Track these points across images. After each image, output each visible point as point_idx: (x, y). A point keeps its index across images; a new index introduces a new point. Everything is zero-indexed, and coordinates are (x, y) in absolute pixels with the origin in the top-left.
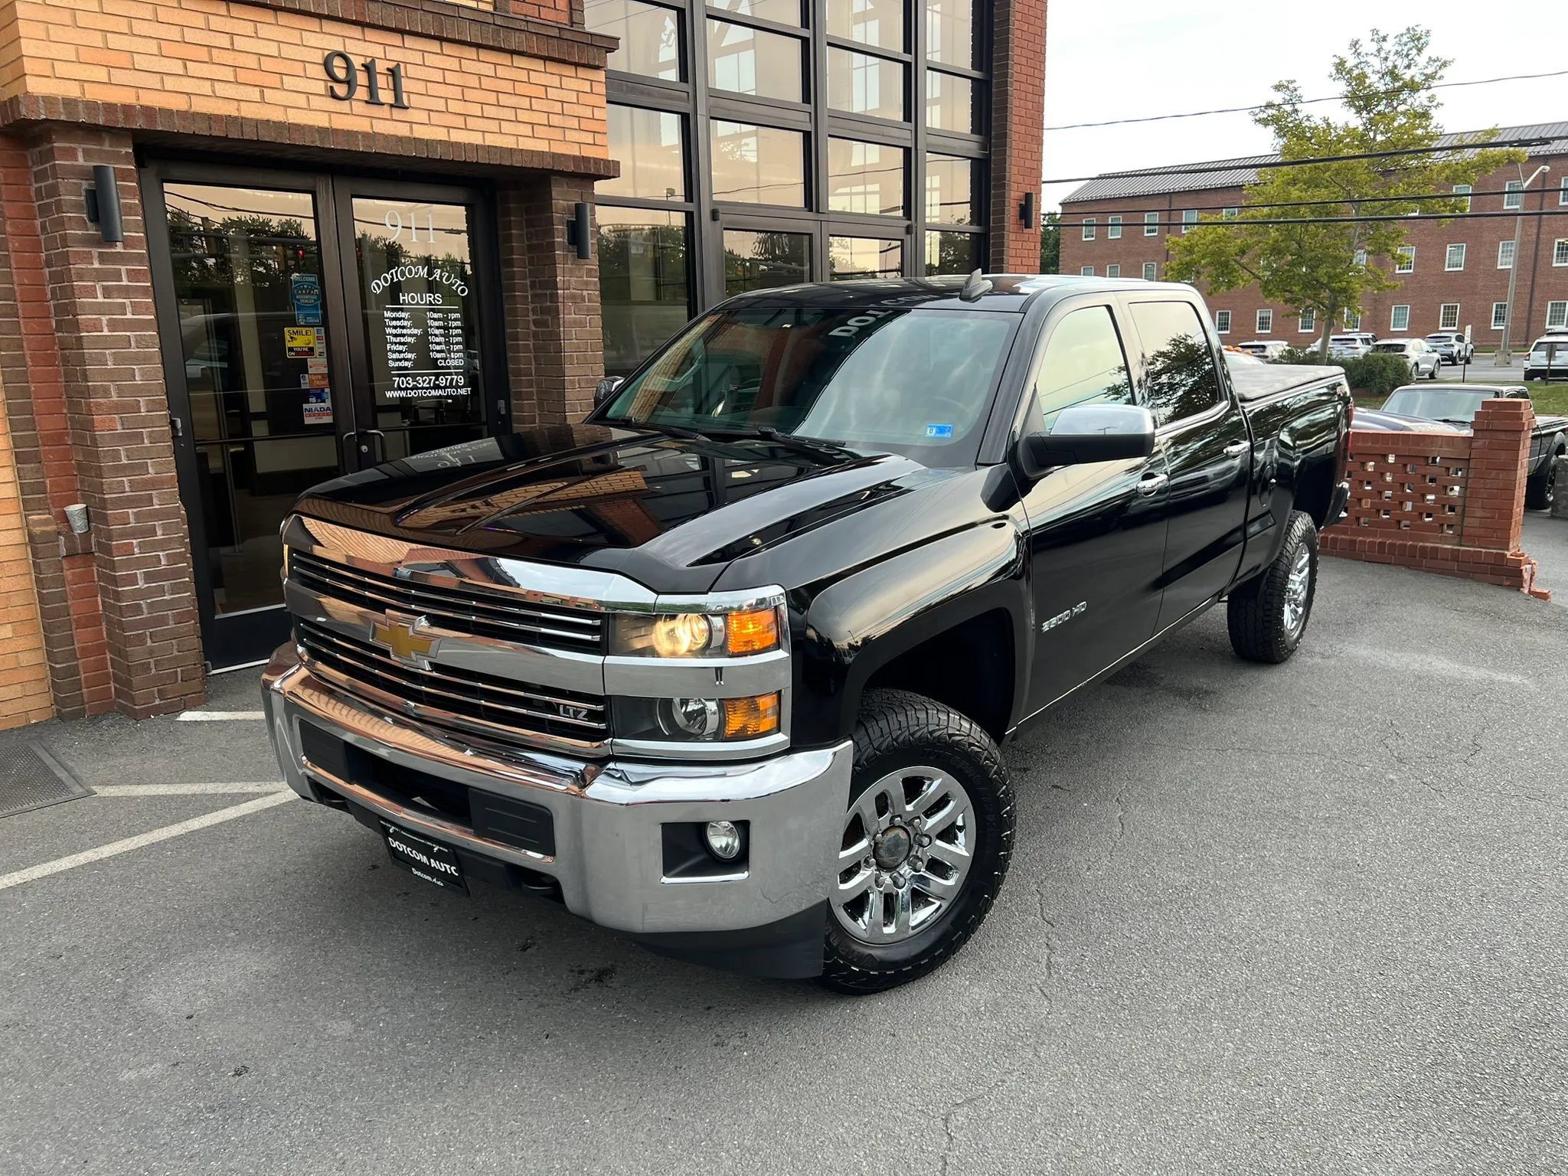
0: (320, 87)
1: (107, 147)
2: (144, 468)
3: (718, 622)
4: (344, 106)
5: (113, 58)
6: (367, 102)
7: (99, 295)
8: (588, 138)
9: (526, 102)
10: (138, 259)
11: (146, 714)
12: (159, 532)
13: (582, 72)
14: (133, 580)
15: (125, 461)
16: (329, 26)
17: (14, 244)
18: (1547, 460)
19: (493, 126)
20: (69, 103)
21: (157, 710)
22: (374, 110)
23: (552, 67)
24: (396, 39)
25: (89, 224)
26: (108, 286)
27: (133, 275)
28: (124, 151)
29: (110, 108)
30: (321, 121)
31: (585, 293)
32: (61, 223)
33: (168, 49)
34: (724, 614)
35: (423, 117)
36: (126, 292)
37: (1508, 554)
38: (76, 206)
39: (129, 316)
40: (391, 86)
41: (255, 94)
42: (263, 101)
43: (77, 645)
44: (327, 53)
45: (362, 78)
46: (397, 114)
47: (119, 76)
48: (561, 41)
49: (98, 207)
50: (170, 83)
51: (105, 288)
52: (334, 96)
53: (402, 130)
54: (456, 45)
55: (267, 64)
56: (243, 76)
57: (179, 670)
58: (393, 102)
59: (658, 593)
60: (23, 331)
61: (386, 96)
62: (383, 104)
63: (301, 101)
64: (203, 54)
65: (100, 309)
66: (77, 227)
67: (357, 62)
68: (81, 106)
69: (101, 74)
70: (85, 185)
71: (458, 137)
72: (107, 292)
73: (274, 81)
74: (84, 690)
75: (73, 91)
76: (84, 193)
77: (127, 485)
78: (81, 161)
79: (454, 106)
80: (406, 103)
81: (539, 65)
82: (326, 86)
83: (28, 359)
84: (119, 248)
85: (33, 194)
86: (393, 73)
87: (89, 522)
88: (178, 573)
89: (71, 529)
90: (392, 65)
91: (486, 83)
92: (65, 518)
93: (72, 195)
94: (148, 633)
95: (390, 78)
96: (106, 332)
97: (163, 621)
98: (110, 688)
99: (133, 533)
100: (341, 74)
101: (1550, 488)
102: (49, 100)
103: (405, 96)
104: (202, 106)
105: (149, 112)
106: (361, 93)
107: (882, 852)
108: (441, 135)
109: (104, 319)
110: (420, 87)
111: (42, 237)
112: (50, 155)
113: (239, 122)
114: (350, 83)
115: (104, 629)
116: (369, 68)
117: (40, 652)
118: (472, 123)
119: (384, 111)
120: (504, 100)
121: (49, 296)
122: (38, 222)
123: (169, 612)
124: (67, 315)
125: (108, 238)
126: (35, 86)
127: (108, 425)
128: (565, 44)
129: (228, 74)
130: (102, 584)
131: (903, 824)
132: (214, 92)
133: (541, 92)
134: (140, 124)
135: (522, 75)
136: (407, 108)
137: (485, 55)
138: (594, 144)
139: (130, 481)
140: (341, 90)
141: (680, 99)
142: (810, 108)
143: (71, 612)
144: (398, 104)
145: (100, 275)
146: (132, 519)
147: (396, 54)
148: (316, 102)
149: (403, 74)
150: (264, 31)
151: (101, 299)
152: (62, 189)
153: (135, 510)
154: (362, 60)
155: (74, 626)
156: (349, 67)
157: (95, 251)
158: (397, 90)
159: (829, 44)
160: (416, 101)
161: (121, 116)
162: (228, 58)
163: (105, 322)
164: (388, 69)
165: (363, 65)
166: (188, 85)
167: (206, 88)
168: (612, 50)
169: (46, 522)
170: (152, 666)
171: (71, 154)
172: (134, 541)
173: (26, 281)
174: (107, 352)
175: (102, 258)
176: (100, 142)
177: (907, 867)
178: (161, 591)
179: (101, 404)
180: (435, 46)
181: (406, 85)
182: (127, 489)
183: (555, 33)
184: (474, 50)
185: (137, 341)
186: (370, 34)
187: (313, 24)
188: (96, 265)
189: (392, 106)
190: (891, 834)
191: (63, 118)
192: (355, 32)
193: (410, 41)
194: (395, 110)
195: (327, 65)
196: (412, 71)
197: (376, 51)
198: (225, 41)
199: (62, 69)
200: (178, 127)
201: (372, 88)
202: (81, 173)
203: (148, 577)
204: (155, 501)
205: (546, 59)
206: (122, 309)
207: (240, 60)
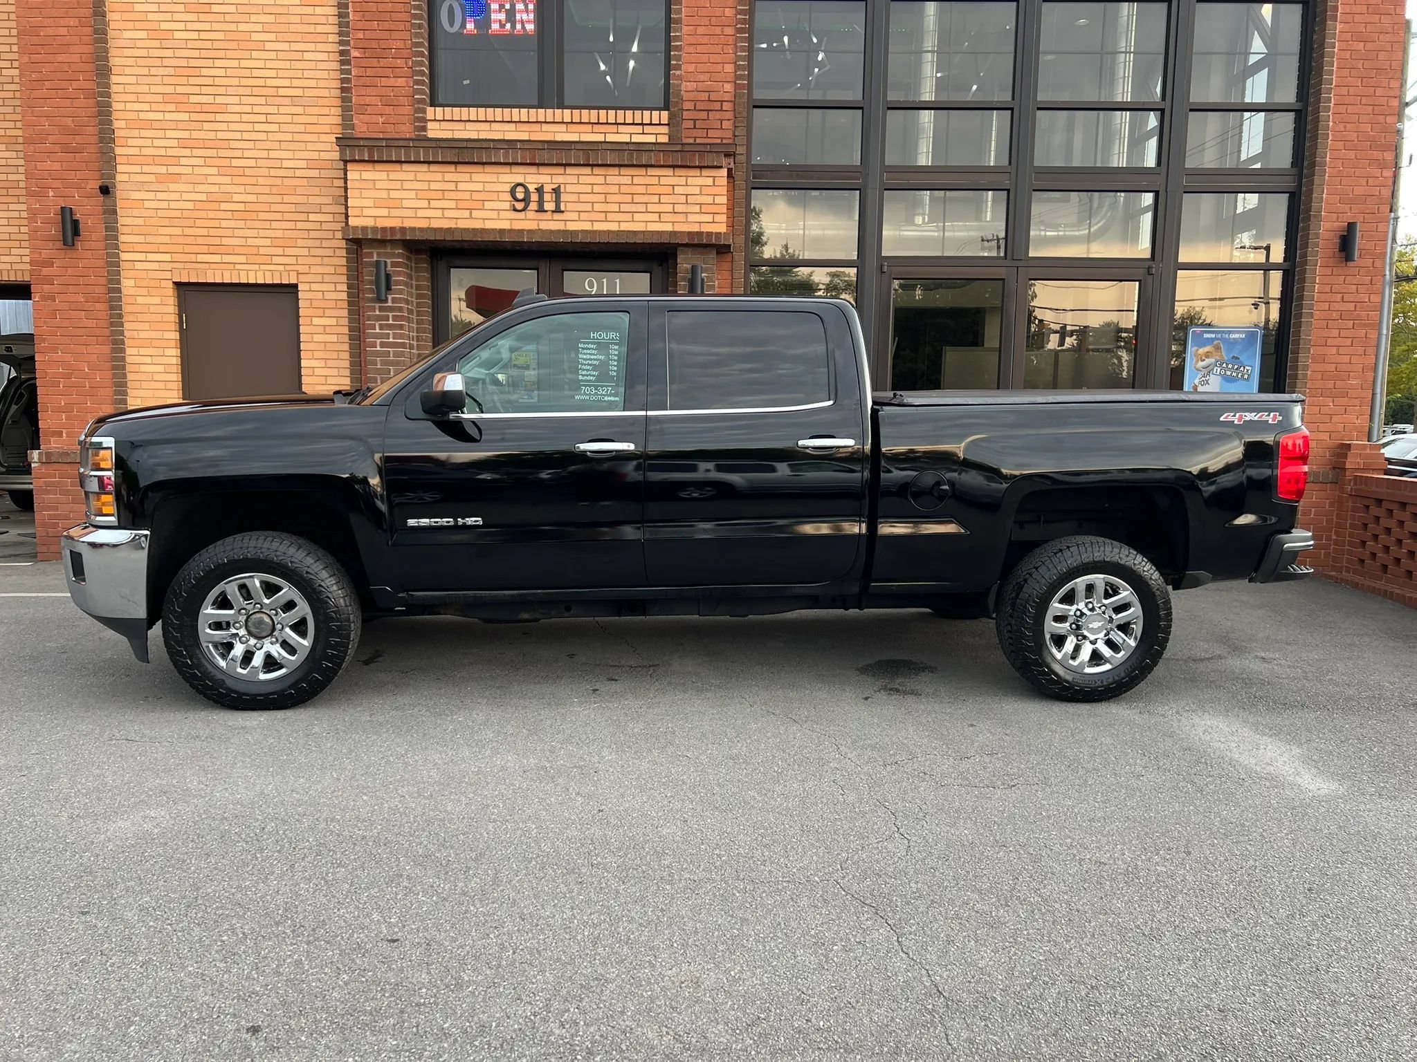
0: (507, 206)
1: (389, 251)
4: (521, 215)
5: (391, 204)
6: (536, 211)
7: (377, 329)
8: (708, 218)
9: (655, 199)
13: (705, 172)
16: (515, 169)
19: (628, 217)
22: (541, 216)
23: (679, 172)
24: (561, 170)
26: (382, 324)
27: (395, 318)
28: (398, 252)
29: (385, 229)
30: (505, 225)
32: (364, 291)
33: (421, 195)
35: (575, 216)
36: (390, 327)
38: (371, 283)
39: (391, 340)
40: (554, 199)
41: (466, 214)
42: (471, 217)
44: (513, 185)
45: (534, 197)
46: (557, 216)
47: (393, 213)
48: (683, 154)
50: (421, 213)
51: (380, 325)
52: (515, 210)
53: (558, 226)
54: (603, 168)
55: (476, 196)
56: (461, 204)
58: (554, 209)
61: (549, 206)
62: (546, 211)
63: (494, 215)
64: (439, 195)
65: (377, 336)
67: (532, 188)
68: (369, 230)
69: (385, 212)
71: (599, 227)
72: (381, 327)
73: (479, 205)
78: (375, 259)
79: (598, 207)
80: (563, 209)
81: (669, 172)
82: (510, 205)
84: (390, 303)
86: (556, 191)
90: (555, 186)
91: (625, 189)
93: (369, 276)
95: (554, 195)
96: (378, 348)
100: (521, 196)
103: (562, 204)
104: (435, 224)
106: (533, 206)
108: (586, 226)
110: (574, 198)
113: (453, 230)
114: (526, 200)
116: (540, 190)
118: (610, 217)
119: (548, 216)
120: (637, 198)
125: (379, 298)
126: (353, 222)
128: (687, 154)
129: (453, 204)
132: (443, 215)
133: (669, 190)
135: (655, 181)
136: (563, 212)
137: (624, 171)
138: (713, 222)
140: (520, 206)
144: (558, 210)
145: (378, 318)
147: (559, 179)
148: (503, 215)
149: (563, 191)
150: (476, 177)
151: (378, 331)
154: (536, 186)
156: (527, 191)
157: (377, 305)
158: (558, 202)
159: (1043, 109)
160: (570, 207)
162: (453, 195)
163: (378, 344)
164: (553, 189)
165: (536, 189)
166: (429, 213)
167: (439, 213)
171: (371, 255)
174: (378, 359)
175: (380, 309)
176: (385, 247)
180: (587, 170)
181: (563, 197)
184: (617, 168)
185: (394, 354)
186: (544, 170)
187: (506, 169)
188: (377, 313)
189: (553, 211)
192: (533, 169)
193: (570, 170)
194: (555, 214)
195: (513, 192)
196: (570, 188)
197: (547, 179)
198: (452, 186)
199: (366, 212)
201: (541, 202)
205: (674, 167)
206: (388, 336)
207: (461, 195)
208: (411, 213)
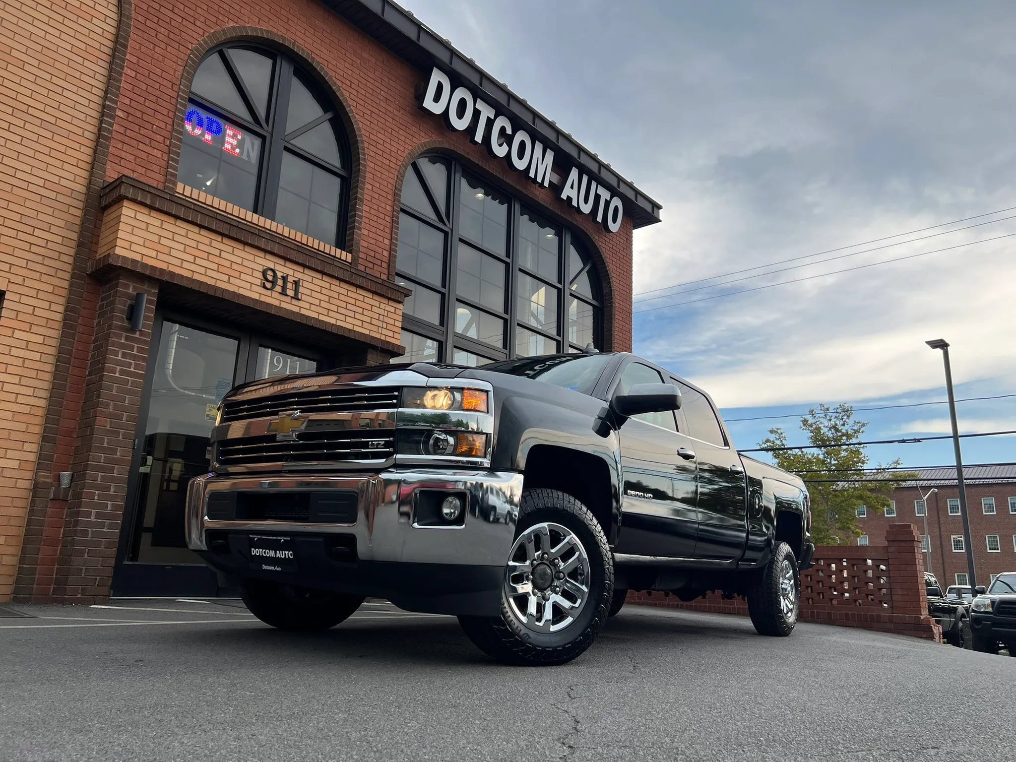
0: (259, 282)
1: (145, 287)
2: (114, 451)
3: (458, 396)
4: (269, 293)
5: (161, 248)
6: (280, 293)
7: (120, 356)
8: (391, 334)
9: (360, 310)
10: (145, 342)
11: (70, 602)
12: (112, 490)
13: (391, 303)
14: (88, 515)
15: (105, 445)
16: (268, 256)
17: (80, 329)
19: (342, 318)
20: (134, 261)
21: (78, 602)
22: (283, 298)
23: (376, 297)
24: (301, 269)
25: (125, 321)
26: (125, 352)
27: (140, 350)
28: (153, 291)
29: (153, 268)
30: (256, 296)
32: (111, 318)
33: (188, 250)
34: (461, 390)
35: (307, 306)
36: (134, 357)
37: (922, 617)
38: (122, 311)
39: (132, 369)
40: (294, 289)
41: (226, 278)
42: (229, 282)
43: (40, 556)
44: (265, 268)
45: (280, 282)
46: (294, 302)
47: (160, 256)
48: (382, 286)
49: (132, 314)
50: (185, 265)
51: (123, 353)
52: (265, 287)
53: (296, 309)
54: (330, 278)
55: (235, 266)
56: (221, 269)
57: (98, 578)
58: (293, 296)
59: (429, 377)
60: (70, 372)
61: (290, 293)
62: (288, 296)
63: (248, 286)
64: (205, 256)
65: (118, 363)
66: (119, 319)
67: (279, 275)
68: (139, 264)
69: (154, 254)
70: (129, 302)
71: (322, 318)
72: (124, 355)
73: (237, 274)
74: (35, 586)
75: (138, 258)
76: (127, 306)
77: (102, 458)
78: (131, 291)
79: (323, 304)
80: (300, 297)
81: (370, 295)
82: (261, 282)
83: (68, 387)
84: (137, 335)
85: (98, 307)
86: (296, 283)
87: (71, 483)
88: (115, 517)
89: (60, 485)
90: (296, 279)
91: (342, 297)
92: (58, 479)
93: (121, 306)
94: (87, 550)
95: (294, 285)
96: (117, 375)
97: (98, 544)
98: (50, 588)
99: (97, 488)
100: (270, 278)
102: (125, 258)
103: (300, 294)
104: (198, 277)
105: (172, 274)
106: (278, 289)
107: (536, 576)
108: (315, 315)
109: (119, 368)
110: (308, 292)
111: (96, 329)
112: (117, 285)
113: (215, 288)
114: (274, 283)
115: (59, 549)
116: (284, 278)
117: (16, 558)
118: (331, 314)
119: (288, 299)
120: (349, 307)
121: (90, 358)
122: (96, 322)
123: (104, 540)
124: (98, 367)
125: (133, 328)
126: (118, 251)
127: (103, 423)
128: (385, 288)
129: (215, 267)
130: (68, 519)
131: (548, 563)
132: (206, 273)
133: (369, 307)
134: (166, 278)
135: (361, 298)
136: (299, 300)
137: (343, 285)
138: (393, 337)
139: (105, 457)
140: (268, 285)
141: (439, 334)
142: (507, 352)
143: (44, 535)
144: (296, 297)
145: (123, 346)
146: (99, 479)
147: (299, 275)
148: (255, 288)
149: (301, 284)
150: (236, 252)
151: (120, 358)
152: (117, 302)
153: (102, 474)
154: (282, 274)
155: (42, 543)
156: (275, 275)
157: (124, 334)
158: (296, 291)
159: (519, 325)
160: (304, 298)
161: (158, 273)
162: (217, 260)
163: (118, 370)
164: (294, 281)
165: (282, 276)
166: (193, 267)
167: (202, 270)
168: (407, 296)
169: (47, 477)
170: (83, 571)
171: (127, 287)
172: (97, 492)
173: (80, 348)
174: (115, 385)
175: (127, 338)
176: (143, 283)
177: (550, 592)
178: (102, 525)
179: (103, 411)
180: (319, 276)
181: (301, 290)
182: (102, 461)
183: (380, 281)
184: (338, 281)
185: (132, 383)
186: (288, 264)
187: (262, 254)
188: (123, 341)
189: (292, 297)
190: (542, 567)
191: (129, 267)
192: (282, 262)
193: (307, 271)
194: (293, 300)
195: (264, 273)
196: (305, 284)
197: (290, 272)
198: (217, 252)
199: (134, 247)
200: (184, 283)
201: (284, 288)
202: (130, 297)
203: (98, 516)
204: (115, 471)
205: (374, 293)
206: (129, 365)
207: (222, 262)
208: (178, 262)
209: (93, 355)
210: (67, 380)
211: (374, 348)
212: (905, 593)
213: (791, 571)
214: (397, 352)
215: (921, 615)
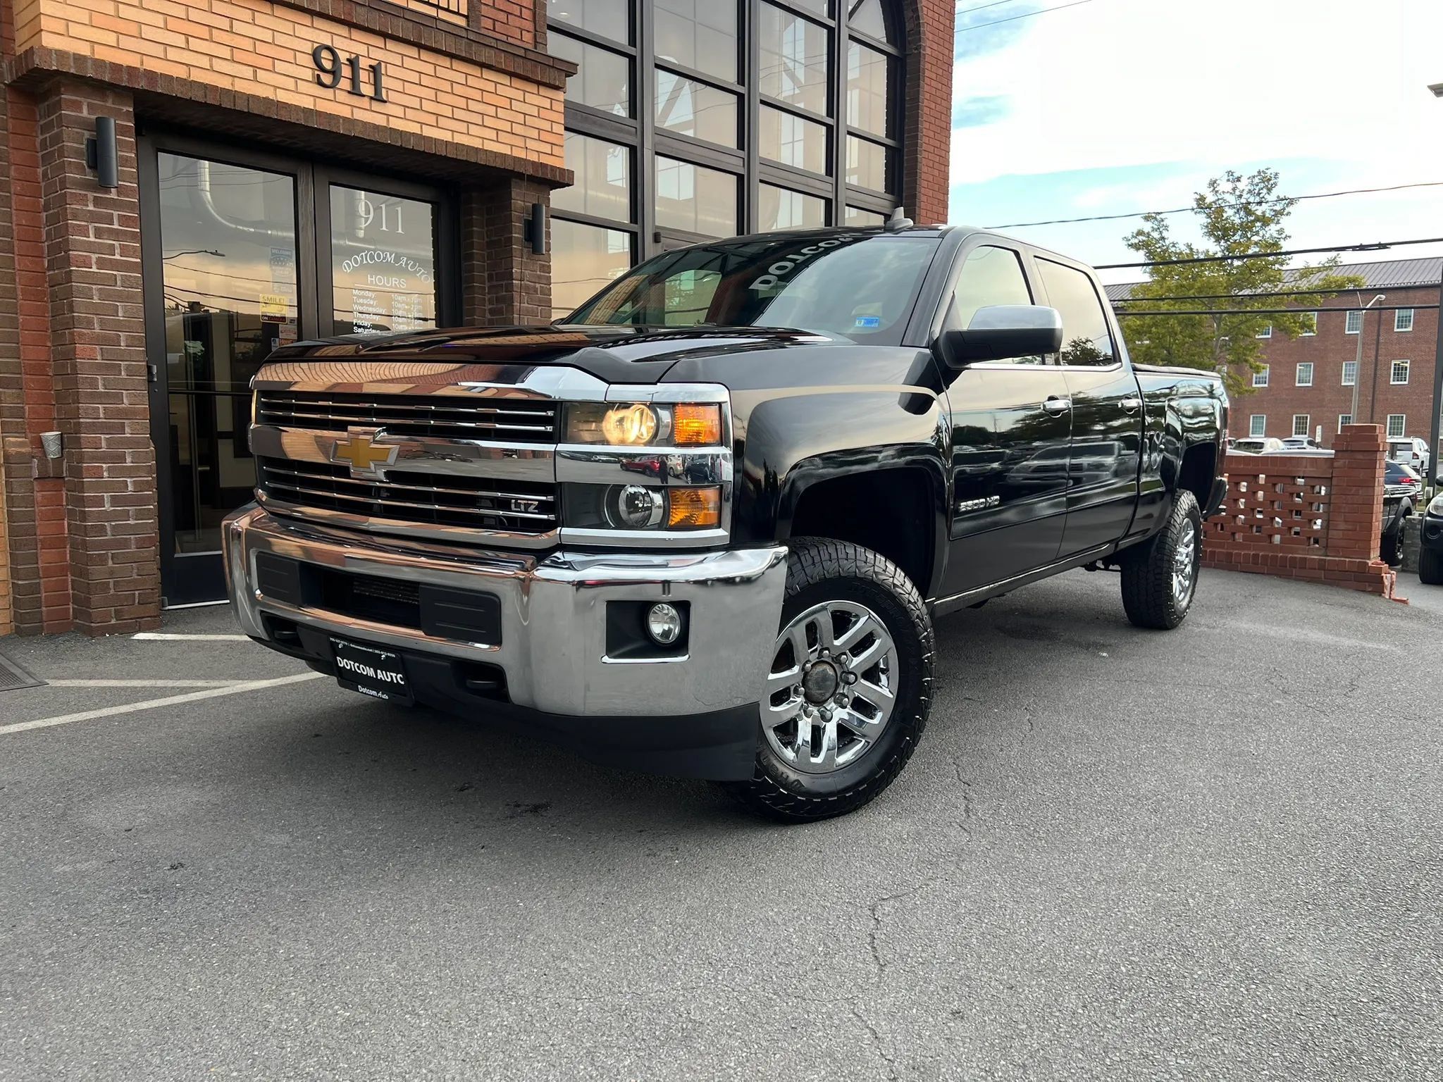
0: (308, 74)
1: (109, 104)
2: (119, 398)
3: (665, 415)
4: (328, 93)
5: (122, 26)
6: (349, 92)
7: (91, 235)
8: (547, 149)
9: (492, 111)
10: (130, 206)
11: (102, 632)
12: (129, 459)
13: (543, 91)
14: (100, 502)
15: (101, 389)
16: (319, 23)
17: (16, 187)
18: (1396, 521)
19: (462, 127)
20: (79, 59)
21: (112, 630)
22: (355, 100)
23: (517, 83)
24: (379, 41)
25: (87, 170)
26: (99, 228)
27: (124, 220)
28: (125, 109)
29: (116, 68)
30: (307, 103)
31: (538, 286)
32: (62, 168)
33: (172, 24)
34: (671, 406)
35: (399, 111)
36: (116, 234)
37: (1370, 563)
38: (77, 153)
39: (117, 257)
40: (372, 81)
41: (248, 73)
42: (255, 80)
43: (40, 565)
44: (316, 45)
45: (346, 71)
46: (376, 106)
47: (126, 42)
48: (525, 61)
49: (96, 156)
50: (173, 54)
51: (96, 229)
52: (320, 83)
53: (380, 121)
54: (431, 53)
55: (261, 48)
56: (239, 56)
57: (137, 592)
58: (373, 95)
59: (610, 383)
60: (17, 266)
61: (367, 89)
62: (364, 96)
63: (290, 84)
64: (204, 32)
65: (91, 248)
66: (76, 171)
67: (343, 57)
68: (89, 63)
69: (111, 39)
70: (87, 134)
71: (429, 132)
72: (98, 233)
73: (267, 63)
74: (44, 609)
75: (84, 50)
76: (85, 142)
77: (101, 411)
78: (85, 113)
79: (427, 106)
80: (385, 98)
81: (505, 79)
82: (313, 74)
83: (19, 293)
84: (113, 195)
85: (38, 145)
86: (375, 70)
87: (62, 449)
88: (143, 501)
89: (45, 454)
90: (374, 63)
91: (458, 89)
92: (40, 444)
93: (74, 142)
94: (110, 554)
95: (372, 74)
96: (94, 269)
97: (125, 544)
98: (69, 609)
99: (104, 458)
100: (328, 65)
101: (1399, 547)
102: (61, 54)
103: (384, 91)
104: (198, 76)
105: (151, 75)
106: (345, 84)
107: (810, 684)
108: (414, 128)
109: (94, 257)
110: (398, 85)
111: (43, 184)
112: (58, 106)
113: (234, 95)
114: (335, 73)
115: (68, 552)
116: (353, 63)
117: (4, 570)
118: (443, 122)
119: (365, 102)
120: (473, 106)
121: (44, 237)
122: (40, 171)
123: (132, 537)
124: (60, 254)
125: (103, 183)
126: (49, 41)
127: (88, 354)
128: (529, 63)
129: (226, 53)
130: (70, 507)
131: (830, 661)
132: (211, 66)
133: (506, 103)
134: (142, 84)
135: (491, 87)
136: (385, 102)
137: (457, 65)
138: (552, 155)
139: (105, 409)
140: (327, 79)
141: (629, 133)
142: (744, 154)
143: (38, 533)
144: (377, 98)
145: (94, 218)
146: (104, 444)
147: (379, 55)
148: (303, 86)
149: (383, 72)
150: (260, 19)
151: (92, 239)
152: (65, 137)
153: (107, 436)
154: (347, 55)
155: (39, 546)
156: (335, 59)
157: (91, 195)
158: (377, 85)
159: (763, 102)
160: (393, 96)
161: (125, 77)
162: (225, 38)
163: (94, 260)
164: (370, 66)
165: (348, 60)
166: (187, 57)
167: (204, 62)
168: (569, 74)
169: (21, 445)
170: (111, 585)
171: (78, 106)
172: (104, 465)
173: (24, 223)
174: (94, 287)
175: (97, 202)
176: (104, 97)
177: (833, 704)
178: (126, 515)
179: (85, 334)
180: (413, 52)
181: (385, 81)
182: (101, 416)
183: (522, 53)
184: (448, 59)
185: (122, 281)
186: (356, 34)
187: (306, 19)
188: (91, 208)
189: (371, 98)
190: (820, 668)
191: (72, 71)
192: (343, 30)
193: (391, 45)
194: (374, 103)
195: (316, 56)
196: (391, 70)
197: (361, 49)
198: (225, 24)
199: (75, 30)
200: (177, 92)
201: (354, 80)
202: (83, 124)
203: (115, 501)
204: (127, 430)
205: (512, 75)
206: (111, 250)
207: (237, 41)
208: (158, 50)
209: (48, 233)
210: (15, 280)
211: (520, 176)
212: (1350, 527)
213: (1192, 533)
214: (561, 180)
215: (1369, 559)
